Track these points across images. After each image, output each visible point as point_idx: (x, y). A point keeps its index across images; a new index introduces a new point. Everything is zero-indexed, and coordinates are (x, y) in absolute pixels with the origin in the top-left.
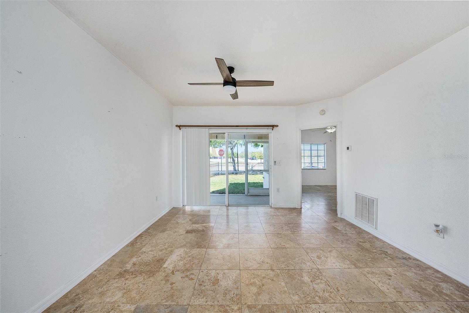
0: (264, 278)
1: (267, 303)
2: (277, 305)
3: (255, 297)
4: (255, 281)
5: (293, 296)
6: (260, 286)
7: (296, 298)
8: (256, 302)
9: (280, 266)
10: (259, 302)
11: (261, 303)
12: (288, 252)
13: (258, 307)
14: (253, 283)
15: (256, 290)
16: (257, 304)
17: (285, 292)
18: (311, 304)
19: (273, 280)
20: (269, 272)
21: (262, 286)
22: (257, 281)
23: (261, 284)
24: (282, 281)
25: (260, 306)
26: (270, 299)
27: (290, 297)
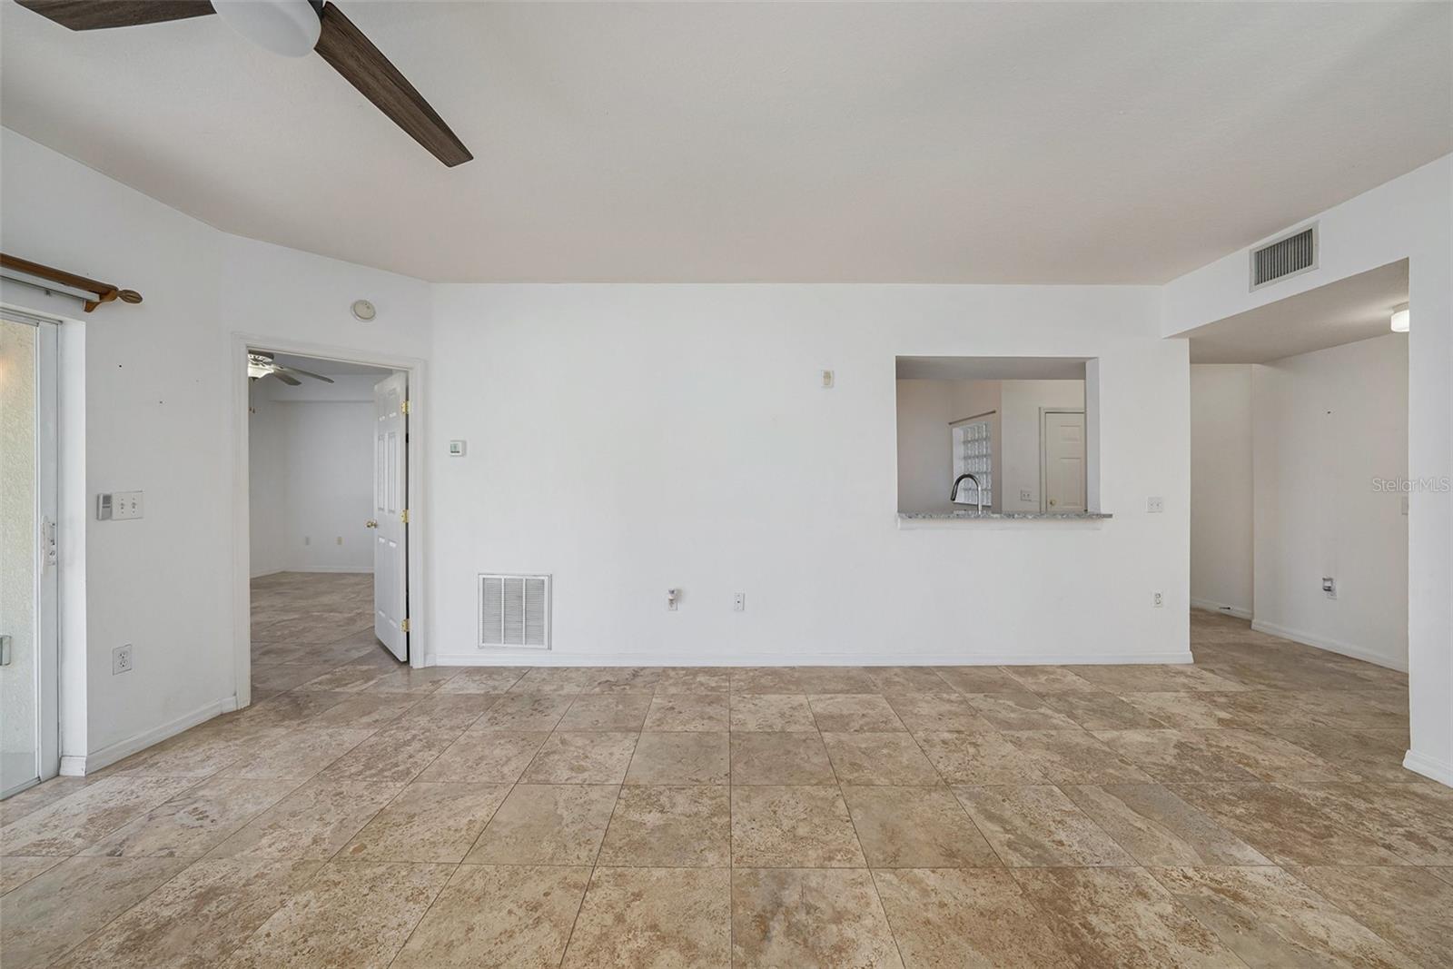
0: (620, 919)
1: (727, 928)
2: (733, 904)
3: (701, 961)
4: (631, 951)
5: (707, 861)
6: (654, 938)
7: (712, 857)
8: (723, 958)
9: (576, 862)
10: (723, 950)
11: (727, 944)
12: (512, 823)
13: (742, 955)
14: (638, 958)
15: (674, 953)
16: (730, 956)
17: (689, 875)
18: (731, 836)
19: (638, 896)
20: (595, 897)
21: (658, 930)
22: (633, 945)
23: (646, 934)
24: (649, 872)
25: (738, 949)
26: (712, 917)
27: (708, 867)
